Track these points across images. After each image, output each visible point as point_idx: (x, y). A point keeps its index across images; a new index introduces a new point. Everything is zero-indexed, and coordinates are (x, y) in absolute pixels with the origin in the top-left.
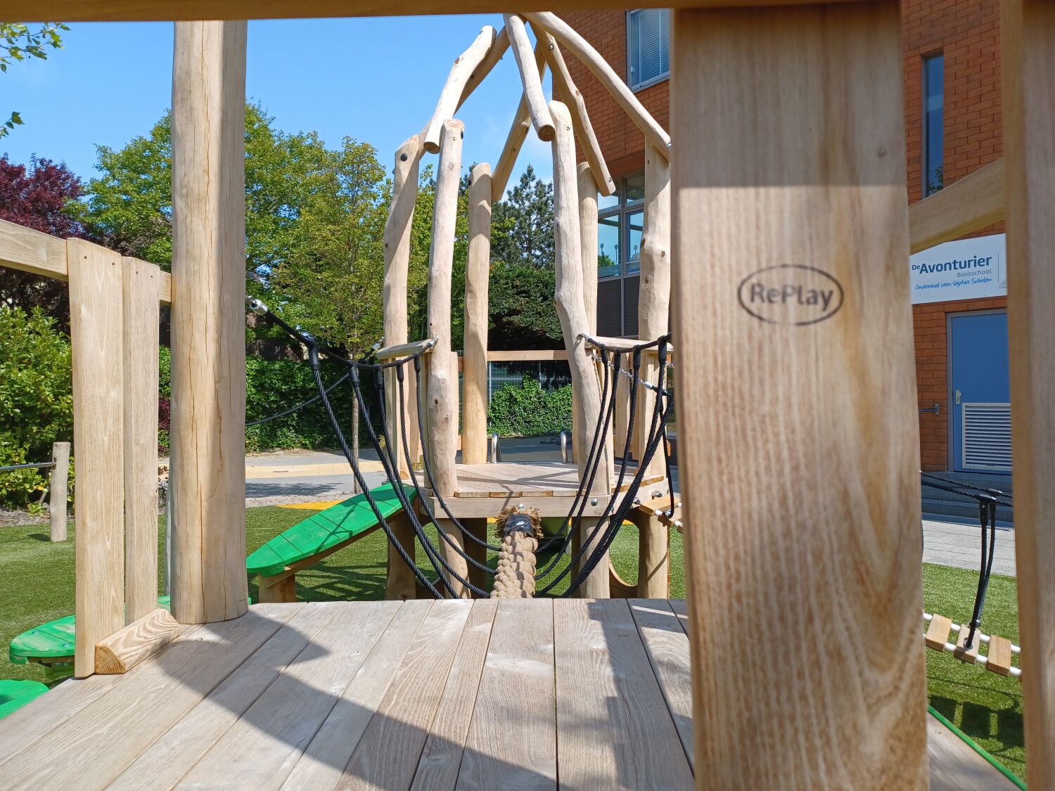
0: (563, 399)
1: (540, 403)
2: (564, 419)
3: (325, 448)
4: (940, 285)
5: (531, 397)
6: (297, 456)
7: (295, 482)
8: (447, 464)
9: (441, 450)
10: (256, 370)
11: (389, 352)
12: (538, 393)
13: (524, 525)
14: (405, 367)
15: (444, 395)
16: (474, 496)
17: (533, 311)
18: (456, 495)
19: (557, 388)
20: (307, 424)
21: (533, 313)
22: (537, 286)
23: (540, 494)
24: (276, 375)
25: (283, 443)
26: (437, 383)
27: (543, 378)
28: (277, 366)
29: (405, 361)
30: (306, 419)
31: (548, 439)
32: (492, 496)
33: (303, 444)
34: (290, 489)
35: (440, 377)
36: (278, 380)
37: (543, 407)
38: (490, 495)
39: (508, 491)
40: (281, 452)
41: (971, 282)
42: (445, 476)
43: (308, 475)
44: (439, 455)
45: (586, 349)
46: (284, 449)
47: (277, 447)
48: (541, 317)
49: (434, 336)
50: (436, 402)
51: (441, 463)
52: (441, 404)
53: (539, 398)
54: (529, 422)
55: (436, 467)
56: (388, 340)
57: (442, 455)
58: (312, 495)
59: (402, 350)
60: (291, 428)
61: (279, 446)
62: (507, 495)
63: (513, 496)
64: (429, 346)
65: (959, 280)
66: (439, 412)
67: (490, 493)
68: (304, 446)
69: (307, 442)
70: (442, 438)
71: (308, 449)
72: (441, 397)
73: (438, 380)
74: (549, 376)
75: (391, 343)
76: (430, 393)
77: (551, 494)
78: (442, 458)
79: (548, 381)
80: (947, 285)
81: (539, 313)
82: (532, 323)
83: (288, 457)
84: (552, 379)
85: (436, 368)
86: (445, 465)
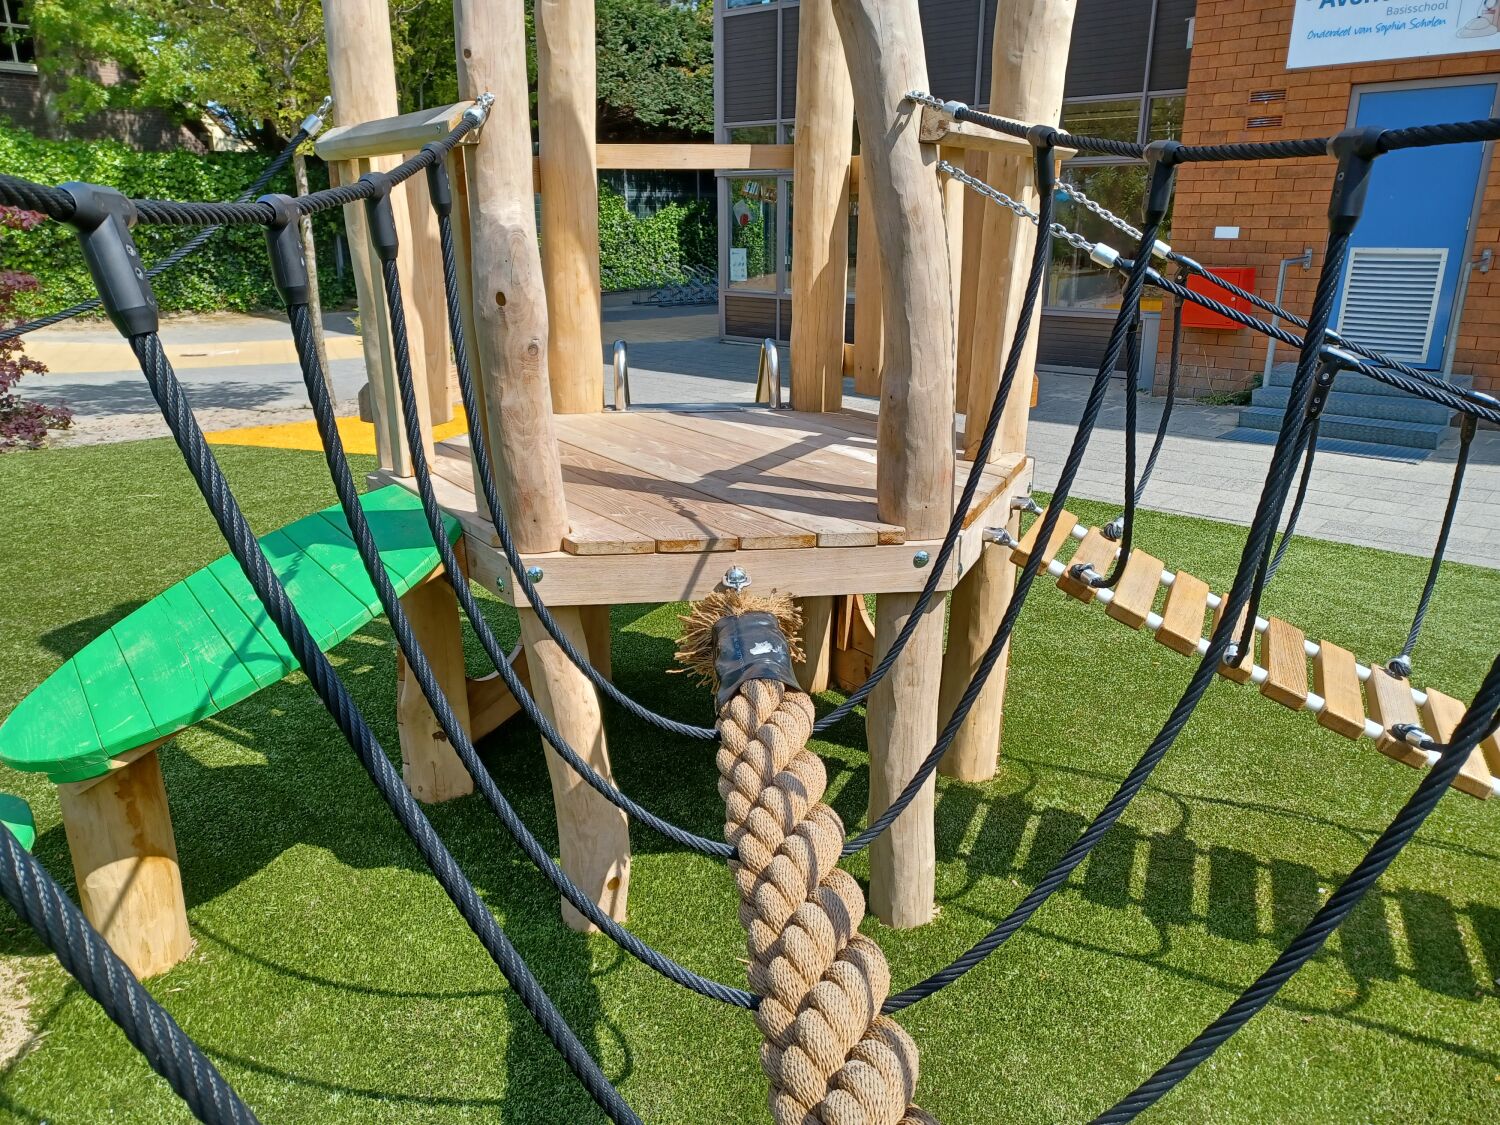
0: (664, 228)
1: (627, 235)
2: (666, 262)
3: (272, 310)
4: (1352, 31)
5: (612, 226)
6: (223, 326)
7: (217, 380)
8: (541, 468)
9: (522, 432)
10: (124, 170)
11: (348, 140)
12: (623, 218)
13: (770, 655)
14: (398, 195)
15: (521, 278)
16: (616, 551)
17: (612, 70)
18: (566, 546)
19: (653, 209)
20: (233, 269)
21: (611, 73)
22: (617, 24)
23: (785, 543)
24: (163, 178)
25: (196, 303)
26: (500, 242)
27: (629, 193)
28: (162, 162)
29: (396, 177)
30: (230, 260)
31: (644, 297)
32: (663, 549)
33: (231, 304)
34: (208, 395)
35: (507, 225)
36: (168, 188)
37: (633, 242)
38: (658, 547)
39: (704, 537)
40: (194, 319)
41: (1408, 25)
42: (536, 502)
43: (243, 362)
44: (517, 447)
45: (922, 143)
46: (197, 312)
47: (184, 309)
48: (626, 81)
49: (481, 93)
50: (501, 298)
51: (525, 467)
52: (515, 305)
53: (626, 227)
54: (610, 268)
55: (509, 478)
56: (343, 106)
57: (525, 445)
58: (249, 407)
59: (386, 140)
60: (206, 275)
61: (188, 306)
62: (702, 547)
63: (716, 548)
64: (470, 122)
65: (1388, 22)
66: (511, 328)
67: (658, 543)
68: (233, 307)
69: (238, 300)
70: (523, 400)
71: (241, 311)
72: (515, 284)
73: (502, 231)
74: (641, 188)
75: (353, 114)
76: (481, 271)
77: (814, 541)
78: (525, 454)
79: (638, 198)
80: (1363, 30)
81: (622, 75)
82: (611, 93)
83: (206, 327)
84: (645, 195)
85: (491, 193)
86: (534, 472)
